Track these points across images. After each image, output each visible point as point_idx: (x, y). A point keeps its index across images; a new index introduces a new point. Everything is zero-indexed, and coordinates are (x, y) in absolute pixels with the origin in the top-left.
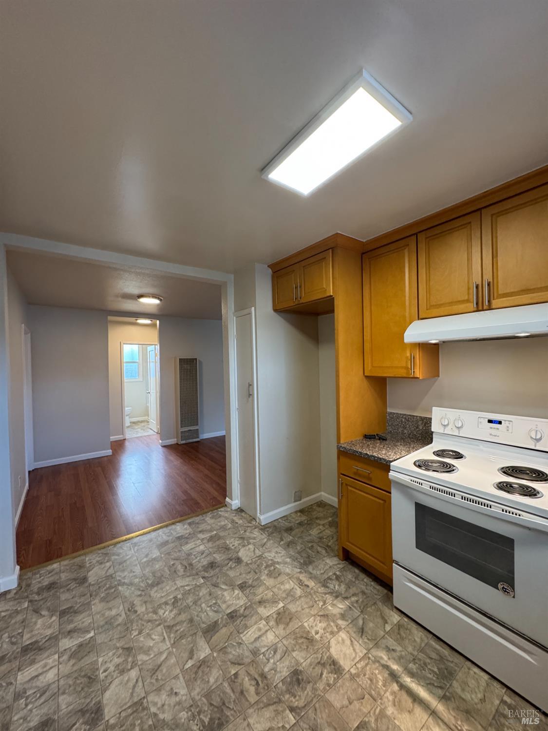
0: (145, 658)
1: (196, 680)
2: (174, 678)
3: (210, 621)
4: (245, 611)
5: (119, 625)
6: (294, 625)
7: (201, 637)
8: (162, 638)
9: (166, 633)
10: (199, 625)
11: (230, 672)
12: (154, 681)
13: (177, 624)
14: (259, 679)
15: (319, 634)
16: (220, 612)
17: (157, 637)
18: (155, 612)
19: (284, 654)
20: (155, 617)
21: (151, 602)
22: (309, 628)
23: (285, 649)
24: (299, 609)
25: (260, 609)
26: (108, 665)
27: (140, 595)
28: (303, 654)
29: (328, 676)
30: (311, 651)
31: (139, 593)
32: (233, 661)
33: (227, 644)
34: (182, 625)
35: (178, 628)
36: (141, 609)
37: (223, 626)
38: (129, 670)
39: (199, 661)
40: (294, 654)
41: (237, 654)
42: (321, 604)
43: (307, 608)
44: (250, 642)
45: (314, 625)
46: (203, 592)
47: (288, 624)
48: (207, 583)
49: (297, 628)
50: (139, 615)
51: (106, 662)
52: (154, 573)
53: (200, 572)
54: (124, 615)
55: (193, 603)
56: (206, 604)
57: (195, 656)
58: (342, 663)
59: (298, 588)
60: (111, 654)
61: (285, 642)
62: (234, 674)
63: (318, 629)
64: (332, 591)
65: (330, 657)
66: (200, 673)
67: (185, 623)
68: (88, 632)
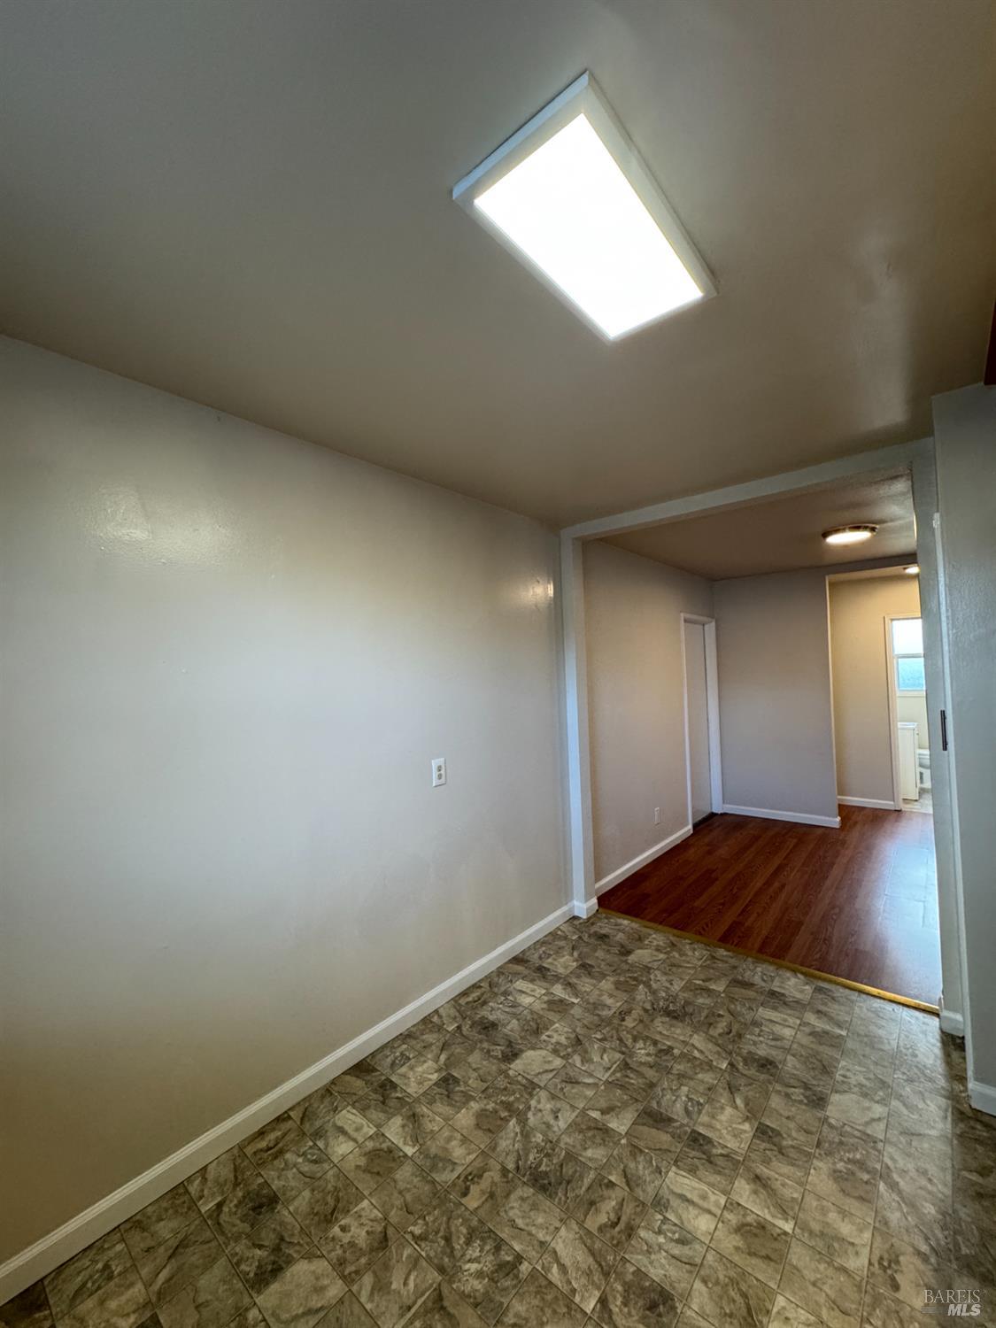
4: (720, 1158)
5: (599, 1015)
14: (622, 1225)
18: (635, 1039)
20: (629, 1042)
21: (646, 1027)
25: (743, 1182)
26: (555, 1035)
27: (646, 1011)
31: (649, 1007)
33: (647, 1151)
35: (632, 1075)
36: (630, 1022)
37: (670, 1133)
38: (559, 1056)
44: (671, 1187)
48: (726, 1075)
50: (621, 1025)
51: (557, 1031)
52: (687, 1003)
53: (738, 1054)
54: (612, 1012)
57: (608, 1116)
60: (566, 1029)
62: (610, 1181)
68: (577, 997)
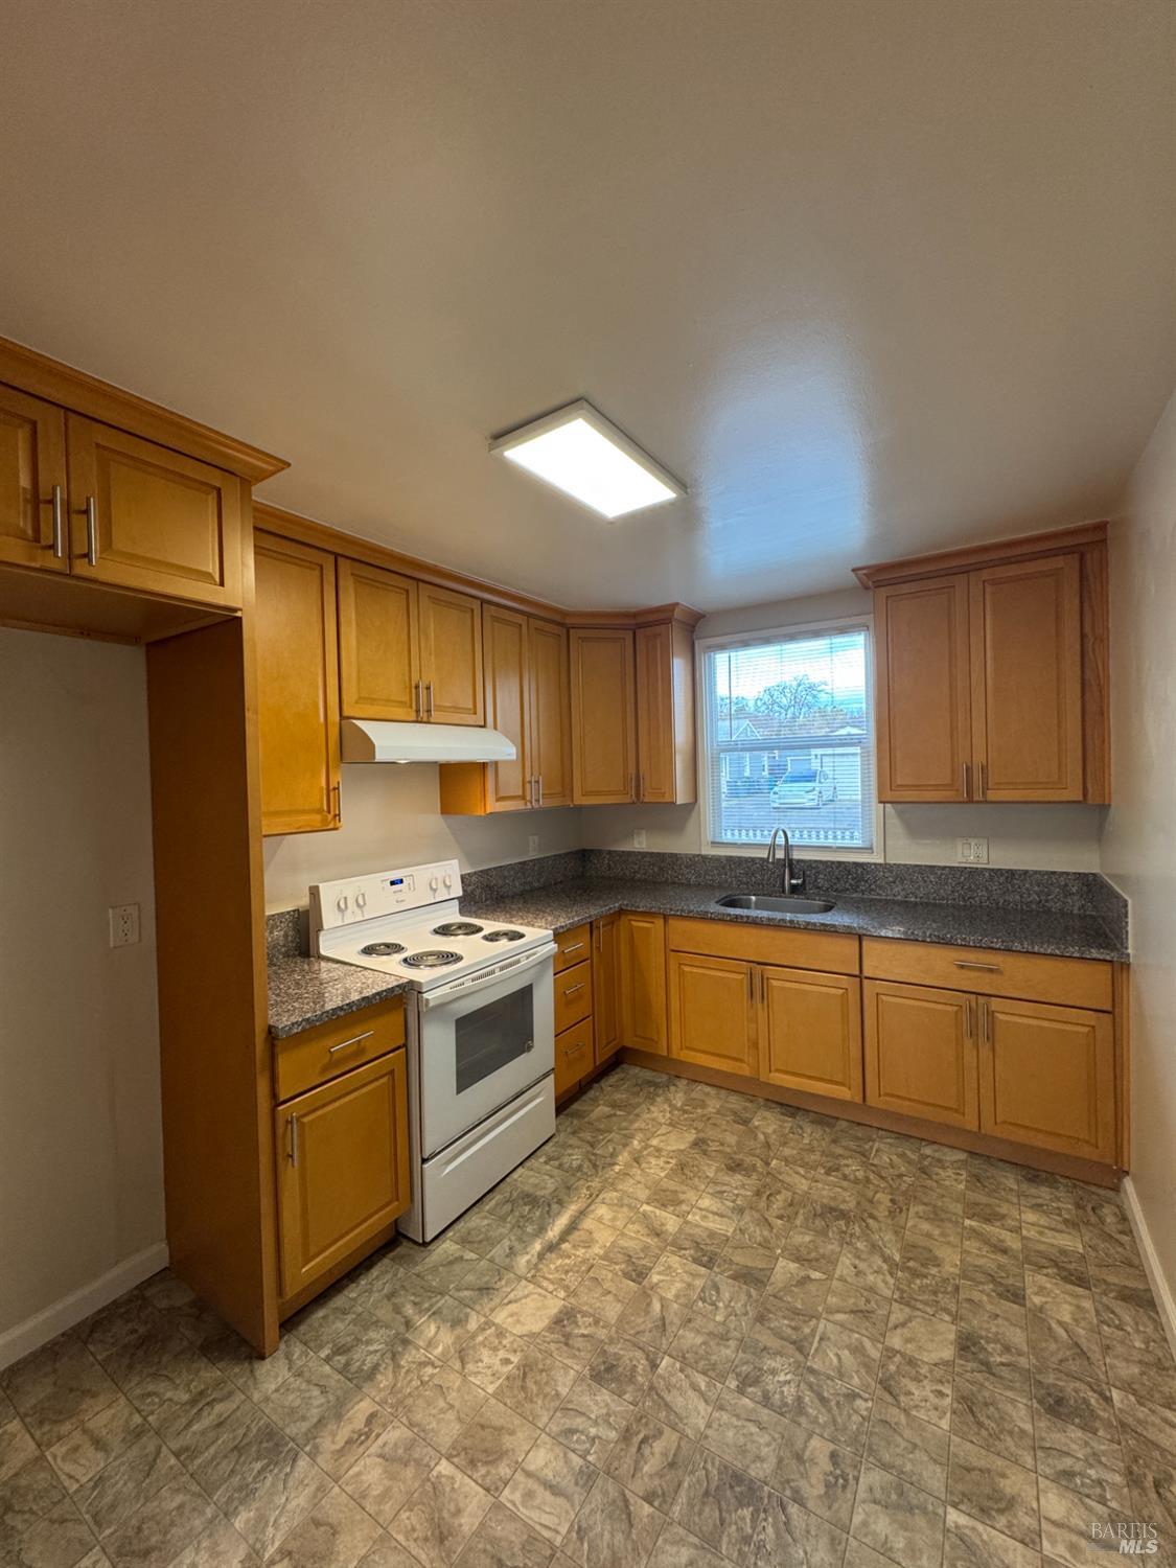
0: (867, 1344)
1: (823, 1256)
2: (846, 1281)
3: (740, 1288)
6: (497, 1413)
7: (773, 1284)
8: (823, 1344)
9: (811, 1344)
10: (757, 1301)
11: (783, 1225)
12: (873, 1304)
13: (782, 1338)
15: (509, 1356)
16: (712, 1281)
17: (832, 1355)
19: (571, 1412)
22: (499, 1378)
23: (558, 1414)
24: (451, 1416)
28: (559, 1375)
29: (583, 1327)
30: (548, 1362)
32: (768, 1228)
34: (779, 1328)
39: (803, 1265)
40: (564, 1391)
41: (757, 1228)
42: (429, 1370)
43: (445, 1399)
45: (489, 1372)
46: (691, 1339)
47: (499, 1430)
49: (505, 1404)
55: (728, 1340)
56: (715, 1315)
58: (554, 1311)
59: (380, 1441)
61: (545, 1419)
63: (498, 1362)
64: (389, 1355)
65: (549, 1329)
66: (813, 1255)
67: (772, 1325)
